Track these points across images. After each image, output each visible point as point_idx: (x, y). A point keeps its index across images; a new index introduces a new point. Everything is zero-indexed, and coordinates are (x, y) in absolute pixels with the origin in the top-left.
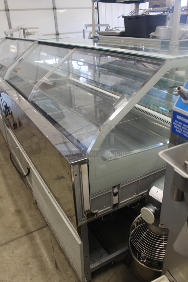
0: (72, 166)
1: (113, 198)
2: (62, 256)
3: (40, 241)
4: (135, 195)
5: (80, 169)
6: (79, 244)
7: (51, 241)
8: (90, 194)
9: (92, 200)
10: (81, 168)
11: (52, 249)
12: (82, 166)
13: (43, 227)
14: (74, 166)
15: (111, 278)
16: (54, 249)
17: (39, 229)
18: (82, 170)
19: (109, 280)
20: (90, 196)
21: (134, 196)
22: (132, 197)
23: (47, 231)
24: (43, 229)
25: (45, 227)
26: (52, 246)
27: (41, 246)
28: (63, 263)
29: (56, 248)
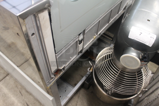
0: (21, 20)
1: (79, 46)
2: (32, 97)
3: (6, 90)
4: (95, 35)
5: (38, 22)
6: (51, 100)
7: (17, 87)
8: (56, 52)
9: (59, 58)
10: (39, 20)
11: (20, 94)
12: (39, 15)
13: (6, 77)
14: (26, 20)
15: (77, 102)
16: (22, 93)
17: (2, 80)
18: (42, 23)
19: (76, 105)
20: (57, 55)
21: (94, 37)
22: (93, 39)
23: (10, 79)
24: (6, 78)
25: (7, 76)
26: (19, 91)
27: (10, 94)
28: (34, 103)
29: (23, 92)
